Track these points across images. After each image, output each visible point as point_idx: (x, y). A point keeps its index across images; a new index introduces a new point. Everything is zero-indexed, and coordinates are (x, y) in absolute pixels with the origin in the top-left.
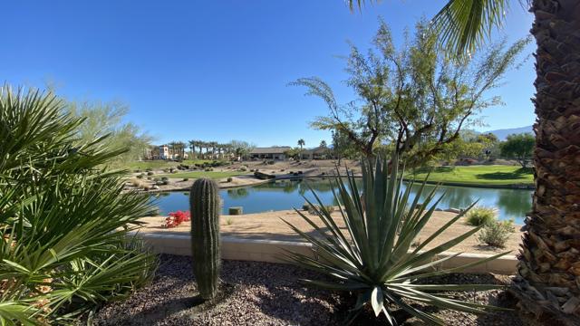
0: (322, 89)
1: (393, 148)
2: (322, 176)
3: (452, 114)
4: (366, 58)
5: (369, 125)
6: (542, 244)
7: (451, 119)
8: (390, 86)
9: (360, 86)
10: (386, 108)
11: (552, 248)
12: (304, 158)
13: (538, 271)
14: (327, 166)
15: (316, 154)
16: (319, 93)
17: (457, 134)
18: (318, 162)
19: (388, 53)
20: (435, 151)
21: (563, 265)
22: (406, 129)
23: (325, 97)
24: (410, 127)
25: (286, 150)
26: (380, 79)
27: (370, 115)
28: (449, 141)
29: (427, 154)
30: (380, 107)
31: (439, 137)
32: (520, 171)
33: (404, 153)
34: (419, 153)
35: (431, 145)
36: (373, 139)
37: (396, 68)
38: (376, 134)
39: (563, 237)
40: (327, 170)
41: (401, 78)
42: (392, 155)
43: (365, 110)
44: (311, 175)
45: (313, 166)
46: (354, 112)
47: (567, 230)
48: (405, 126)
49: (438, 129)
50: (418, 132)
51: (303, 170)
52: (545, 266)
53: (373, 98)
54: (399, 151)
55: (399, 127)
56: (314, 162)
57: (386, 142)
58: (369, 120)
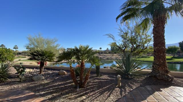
0: (112, 36)
1: (130, 51)
2: (108, 59)
3: (145, 42)
4: (123, 30)
5: (124, 45)
6: (154, 66)
7: (145, 43)
8: (129, 35)
9: (122, 36)
10: (128, 40)
11: (156, 67)
12: (102, 53)
13: (154, 70)
14: (109, 56)
15: (105, 52)
16: (111, 37)
17: (147, 47)
18: (106, 55)
19: (128, 28)
20: (141, 52)
21: (157, 69)
22: (133, 46)
23: (112, 38)
24: (135, 46)
25: (96, 51)
26: (126, 34)
27: (124, 42)
28: (145, 49)
29: (139, 52)
30: (126, 41)
31: (142, 48)
32: (172, 58)
33: (133, 52)
34: (137, 52)
35: (140, 50)
36: (125, 48)
37: (130, 31)
38: (126, 47)
39: (157, 65)
40: (109, 57)
41: (132, 34)
42: (130, 52)
43: (122, 41)
44: (104, 58)
45: (105, 56)
46: (120, 42)
47: (157, 64)
48: (133, 45)
49: (142, 46)
50: (137, 47)
51: (102, 57)
52: (155, 69)
53: (125, 39)
54: (132, 52)
55: (132, 45)
56: (105, 54)
57: (128, 49)
58: (124, 44)
